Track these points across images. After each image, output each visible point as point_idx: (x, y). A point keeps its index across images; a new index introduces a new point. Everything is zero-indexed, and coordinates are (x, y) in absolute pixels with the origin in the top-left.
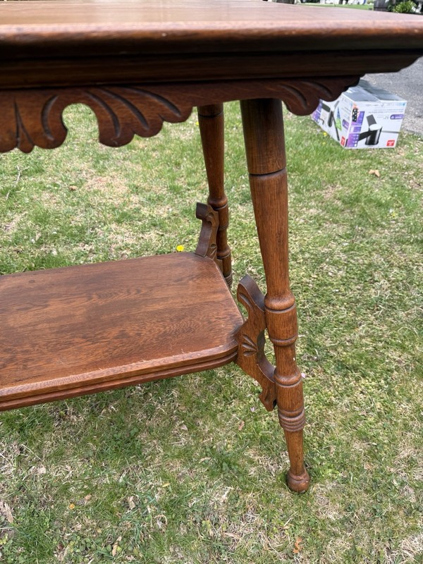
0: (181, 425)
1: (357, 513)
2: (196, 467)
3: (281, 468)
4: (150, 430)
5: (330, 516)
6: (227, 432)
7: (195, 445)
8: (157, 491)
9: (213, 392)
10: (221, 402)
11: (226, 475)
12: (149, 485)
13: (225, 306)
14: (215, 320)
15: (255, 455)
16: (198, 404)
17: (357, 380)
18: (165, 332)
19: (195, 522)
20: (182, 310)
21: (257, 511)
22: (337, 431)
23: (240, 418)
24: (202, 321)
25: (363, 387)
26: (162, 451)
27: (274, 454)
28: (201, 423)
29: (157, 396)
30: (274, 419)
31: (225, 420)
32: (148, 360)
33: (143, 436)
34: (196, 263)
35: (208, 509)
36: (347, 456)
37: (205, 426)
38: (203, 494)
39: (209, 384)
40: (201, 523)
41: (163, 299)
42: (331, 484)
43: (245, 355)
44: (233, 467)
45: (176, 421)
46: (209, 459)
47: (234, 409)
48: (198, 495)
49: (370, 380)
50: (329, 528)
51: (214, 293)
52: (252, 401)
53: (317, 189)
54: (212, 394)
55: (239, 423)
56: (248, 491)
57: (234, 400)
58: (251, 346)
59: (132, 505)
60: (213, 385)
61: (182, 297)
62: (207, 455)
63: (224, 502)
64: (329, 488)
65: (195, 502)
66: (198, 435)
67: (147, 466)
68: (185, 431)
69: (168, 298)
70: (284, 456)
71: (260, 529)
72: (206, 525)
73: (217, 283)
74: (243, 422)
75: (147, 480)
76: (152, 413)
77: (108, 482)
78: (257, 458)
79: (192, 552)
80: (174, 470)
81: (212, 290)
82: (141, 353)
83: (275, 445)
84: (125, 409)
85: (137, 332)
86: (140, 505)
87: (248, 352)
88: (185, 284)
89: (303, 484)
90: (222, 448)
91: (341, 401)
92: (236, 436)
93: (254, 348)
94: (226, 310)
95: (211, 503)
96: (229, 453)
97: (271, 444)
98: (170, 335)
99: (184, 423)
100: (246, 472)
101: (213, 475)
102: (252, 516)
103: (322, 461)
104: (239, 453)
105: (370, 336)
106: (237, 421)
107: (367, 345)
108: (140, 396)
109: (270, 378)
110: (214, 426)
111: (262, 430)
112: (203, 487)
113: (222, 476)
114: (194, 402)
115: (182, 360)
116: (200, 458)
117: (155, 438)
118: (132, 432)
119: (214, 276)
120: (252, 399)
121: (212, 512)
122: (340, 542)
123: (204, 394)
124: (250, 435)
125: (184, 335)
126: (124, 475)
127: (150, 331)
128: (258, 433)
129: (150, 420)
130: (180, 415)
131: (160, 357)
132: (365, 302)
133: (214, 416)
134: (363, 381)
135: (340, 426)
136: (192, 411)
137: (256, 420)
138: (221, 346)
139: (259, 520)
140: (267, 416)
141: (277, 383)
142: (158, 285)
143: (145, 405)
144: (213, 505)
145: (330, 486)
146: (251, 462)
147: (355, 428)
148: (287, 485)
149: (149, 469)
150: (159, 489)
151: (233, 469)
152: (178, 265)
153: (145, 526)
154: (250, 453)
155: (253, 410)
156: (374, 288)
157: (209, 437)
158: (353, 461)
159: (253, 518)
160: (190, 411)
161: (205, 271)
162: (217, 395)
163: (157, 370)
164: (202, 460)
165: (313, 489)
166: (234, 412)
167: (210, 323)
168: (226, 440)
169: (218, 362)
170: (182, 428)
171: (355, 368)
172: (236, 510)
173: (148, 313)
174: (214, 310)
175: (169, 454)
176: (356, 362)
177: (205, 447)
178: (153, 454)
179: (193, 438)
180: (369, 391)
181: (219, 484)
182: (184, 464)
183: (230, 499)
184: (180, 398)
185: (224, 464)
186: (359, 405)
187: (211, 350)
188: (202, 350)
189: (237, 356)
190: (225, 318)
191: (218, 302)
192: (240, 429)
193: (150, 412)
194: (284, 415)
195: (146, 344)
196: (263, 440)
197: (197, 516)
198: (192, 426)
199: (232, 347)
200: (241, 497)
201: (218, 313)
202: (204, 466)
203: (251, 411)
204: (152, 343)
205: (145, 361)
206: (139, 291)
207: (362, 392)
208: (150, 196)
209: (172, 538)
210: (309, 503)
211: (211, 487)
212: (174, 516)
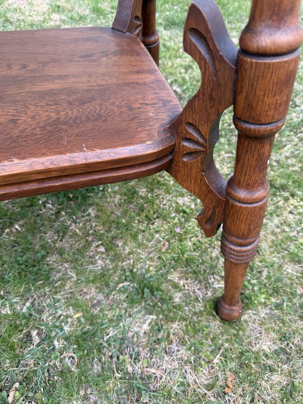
0: (98, 246)
1: (293, 343)
2: (114, 293)
3: (209, 294)
4: (61, 252)
5: (265, 347)
6: (149, 253)
7: (113, 268)
8: (67, 322)
9: (134, 212)
10: (143, 222)
11: (148, 303)
12: (57, 315)
13: (154, 89)
14: (139, 106)
15: (180, 279)
16: (118, 223)
17: (286, 199)
18: (58, 119)
19: (111, 357)
20: (88, 91)
21: (182, 342)
22: (268, 252)
23: (163, 239)
24: (119, 107)
25: (292, 207)
26: (74, 276)
27: (201, 278)
28: (120, 244)
29: (70, 215)
30: (200, 240)
31: (147, 241)
32: (23, 159)
33: (52, 259)
34: (112, 38)
35: (126, 342)
36: (279, 280)
37: (125, 247)
38: (121, 324)
39: (130, 203)
40: (118, 358)
41: (60, 77)
42: (264, 310)
43: (185, 160)
44: (155, 293)
45: (92, 241)
46: (128, 283)
47: (157, 229)
48: (116, 326)
49: (299, 200)
50: (263, 360)
51: (138, 72)
52: (176, 220)
53: (238, 22)
54: (133, 214)
55: (162, 243)
56: (173, 320)
57: (157, 220)
58: (197, 143)
59: (36, 340)
60: (135, 204)
61: (90, 76)
62: (126, 280)
63: (145, 333)
64: (263, 315)
65: (111, 334)
66: (117, 257)
67: (56, 293)
68: (103, 253)
69: (67, 76)
70: (213, 280)
71: (186, 363)
72: (124, 361)
73: (142, 61)
74: (167, 243)
75: (56, 309)
76: (65, 233)
77: (9, 312)
78: (182, 283)
79: (106, 392)
80: (88, 297)
81: (135, 69)
82: (13, 148)
83: (203, 267)
84: (33, 229)
85: (11, 118)
86: (47, 339)
87: (190, 153)
88: (95, 61)
89: (236, 314)
90: (144, 271)
91: (271, 221)
92: (159, 258)
93: (202, 145)
94: (156, 93)
95: (130, 334)
96: (151, 277)
97: (198, 266)
98: (65, 124)
99: (101, 244)
100: (171, 298)
101: (132, 302)
102: (176, 348)
103: (253, 285)
104: (162, 276)
105: (295, 157)
106: (160, 241)
107: (293, 165)
108: (52, 214)
109: (219, 193)
110: (135, 247)
111: (187, 251)
112: (121, 316)
113: (143, 304)
114: (113, 222)
115: (84, 162)
116: (118, 283)
117: (67, 262)
118: (39, 255)
119: (138, 54)
120: (177, 218)
121: (131, 345)
122: (276, 378)
123: (125, 213)
124: (174, 257)
125: (89, 125)
126: (28, 304)
127: (33, 117)
128: (183, 254)
129: (61, 240)
130: (97, 235)
131: (44, 155)
132: (288, 125)
133: (135, 237)
134: (292, 201)
135: (271, 247)
136: (110, 231)
137: (180, 240)
138: (148, 143)
139: (184, 353)
140: (192, 237)
141: (231, 201)
142: (54, 61)
143: (56, 225)
144: (133, 337)
145: (263, 312)
146: (176, 286)
147: (286, 250)
148: (217, 314)
149: (58, 297)
150: (69, 320)
151: (155, 296)
152: (88, 40)
153: (51, 363)
154: (174, 276)
155: (178, 230)
156: (295, 112)
157: (129, 259)
158: (286, 285)
159: (178, 351)
160: (109, 231)
161: (126, 47)
162: (139, 215)
163: (41, 177)
164: (121, 285)
165: (245, 317)
166: (156, 232)
167: (131, 109)
168: (148, 262)
169: (143, 169)
170: (99, 250)
171: (283, 188)
172: (158, 341)
173: (33, 93)
174: (137, 93)
175: (83, 279)
176: (283, 181)
177: (124, 270)
178: (64, 279)
179: (112, 261)
180: (298, 211)
181: (139, 312)
182: (100, 290)
183: (152, 329)
184: (97, 217)
185: (146, 290)
186: (289, 225)
187: (132, 147)
188: (116, 146)
189: (171, 161)
190: (156, 104)
191: (145, 84)
192: (163, 251)
193: (63, 232)
194: (232, 243)
195: (25, 134)
196: (188, 262)
197: (114, 350)
198: (110, 247)
199: (166, 145)
200: (164, 327)
201: (144, 97)
202: (123, 292)
203: (175, 232)
204: (35, 135)
205: (16, 161)
206: (24, 66)
207: (291, 212)
208: (72, 15)
209: (83, 378)
210: (241, 333)
211: (130, 316)
212: (86, 352)
